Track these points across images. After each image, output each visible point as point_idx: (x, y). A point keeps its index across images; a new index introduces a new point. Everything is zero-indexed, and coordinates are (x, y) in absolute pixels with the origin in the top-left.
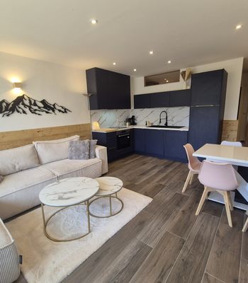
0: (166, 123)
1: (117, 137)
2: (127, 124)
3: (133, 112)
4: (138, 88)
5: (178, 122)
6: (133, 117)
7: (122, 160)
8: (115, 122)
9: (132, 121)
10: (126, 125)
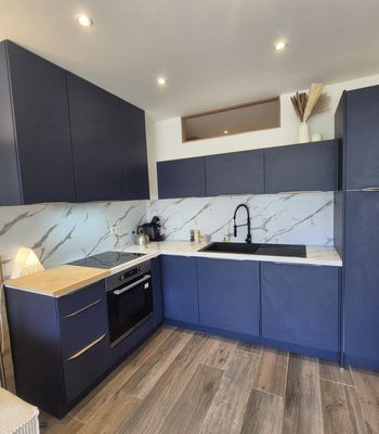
0: (249, 236)
1: (110, 295)
2: (141, 239)
3: (156, 207)
4: (166, 143)
5: (282, 232)
6: (156, 219)
7: (127, 373)
8: (105, 237)
9: (153, 231)
10: (136, 243)
